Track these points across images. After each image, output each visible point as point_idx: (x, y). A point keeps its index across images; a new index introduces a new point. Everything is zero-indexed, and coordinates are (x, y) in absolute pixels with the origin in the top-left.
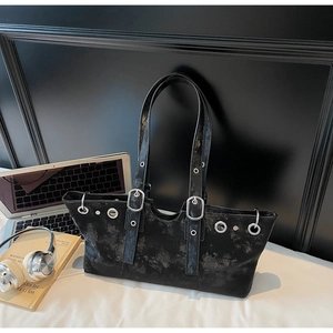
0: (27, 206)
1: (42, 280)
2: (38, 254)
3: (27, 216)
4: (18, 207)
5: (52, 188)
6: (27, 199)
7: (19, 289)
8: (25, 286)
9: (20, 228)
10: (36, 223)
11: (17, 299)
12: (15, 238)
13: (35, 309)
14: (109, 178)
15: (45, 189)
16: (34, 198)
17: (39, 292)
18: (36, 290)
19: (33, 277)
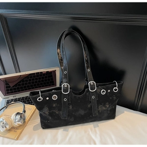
0: (11, 92)
1: (20, 126)
2: (18, 113)
3: (11, 97)
4: (7, 93)
5: (23, 84)
6: (11, 90)
7: (10, 130)
8: (12, 129)
9: (8, 103)
10: (16, 100)
11: (8, 135)
12: (6, 107)
13: (17, 139)
14: (49, 80)
15: (19, 85)
16: (15, 89)
17: (19, 131)
18: (17, 131)
19: (16, 124)
